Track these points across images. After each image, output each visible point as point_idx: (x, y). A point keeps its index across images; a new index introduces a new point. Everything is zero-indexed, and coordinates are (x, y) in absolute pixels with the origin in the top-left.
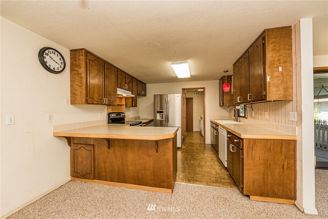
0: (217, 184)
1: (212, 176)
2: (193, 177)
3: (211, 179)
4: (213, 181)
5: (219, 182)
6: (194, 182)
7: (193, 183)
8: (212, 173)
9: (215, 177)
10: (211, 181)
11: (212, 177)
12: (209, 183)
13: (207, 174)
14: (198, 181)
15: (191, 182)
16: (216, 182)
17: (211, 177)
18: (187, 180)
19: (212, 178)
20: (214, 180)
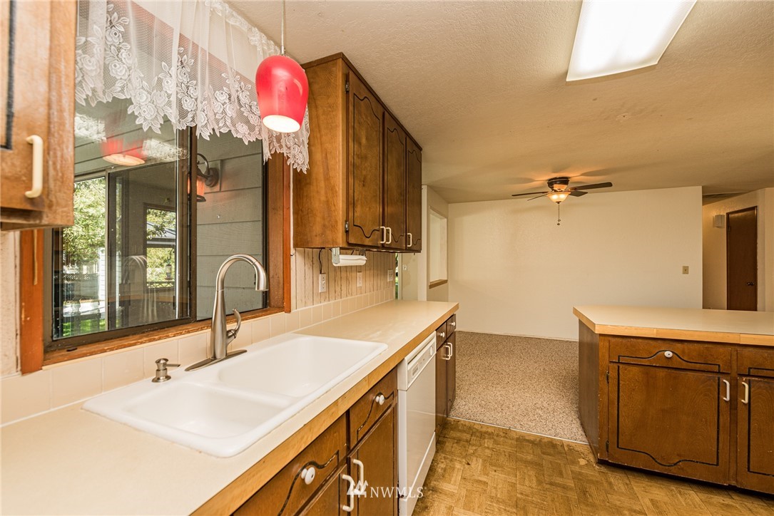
0: (484, 430)
1: (488, 452)
2: (544, 453)
3: (496, 443)
4: (490, 438)
5: (478, 434)
6: (540, 441)
7: (542, 438)
8: (484, 461)
9: (480, 449)
10: (495, 438)
11: (488, 448)
12: (501, 433)
13: (502, 458)
14: (528, 441)
15: (546, 440)
16: (483, 435)
17: (492, 449)
18: (560, 448)
19: (491, 446)
20: (486, 441)
